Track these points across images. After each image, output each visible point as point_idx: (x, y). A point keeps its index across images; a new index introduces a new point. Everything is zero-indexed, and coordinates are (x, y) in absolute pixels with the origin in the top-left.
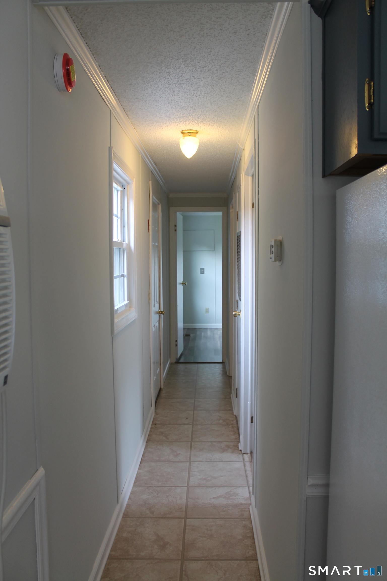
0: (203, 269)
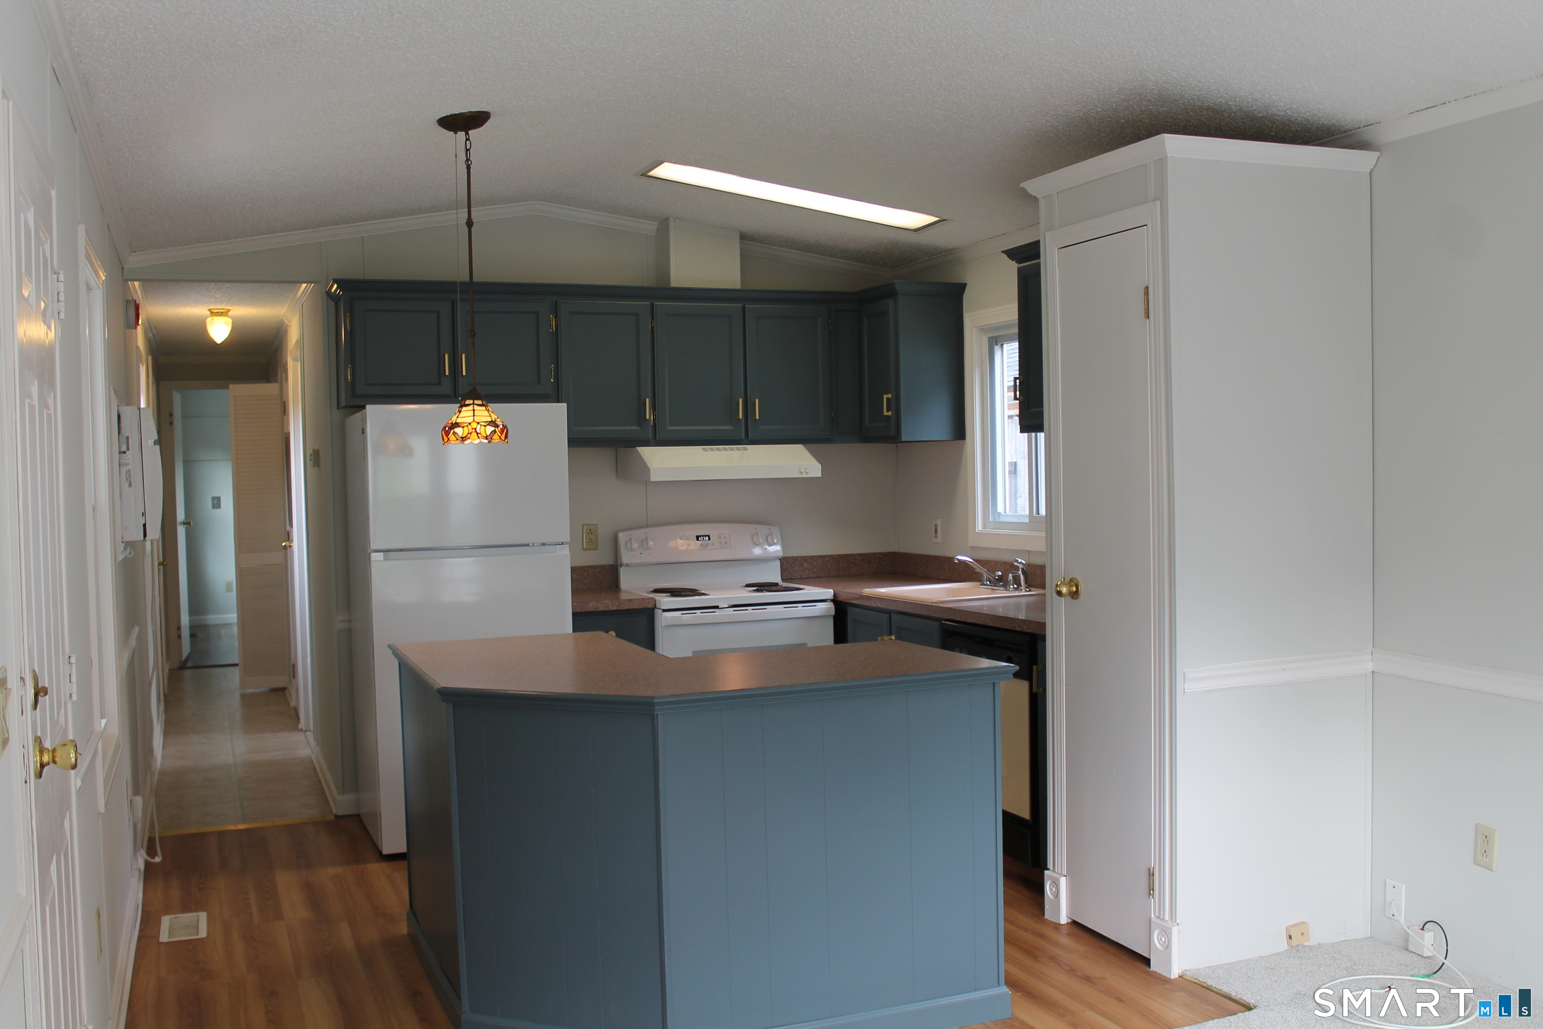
0: (219, 499)
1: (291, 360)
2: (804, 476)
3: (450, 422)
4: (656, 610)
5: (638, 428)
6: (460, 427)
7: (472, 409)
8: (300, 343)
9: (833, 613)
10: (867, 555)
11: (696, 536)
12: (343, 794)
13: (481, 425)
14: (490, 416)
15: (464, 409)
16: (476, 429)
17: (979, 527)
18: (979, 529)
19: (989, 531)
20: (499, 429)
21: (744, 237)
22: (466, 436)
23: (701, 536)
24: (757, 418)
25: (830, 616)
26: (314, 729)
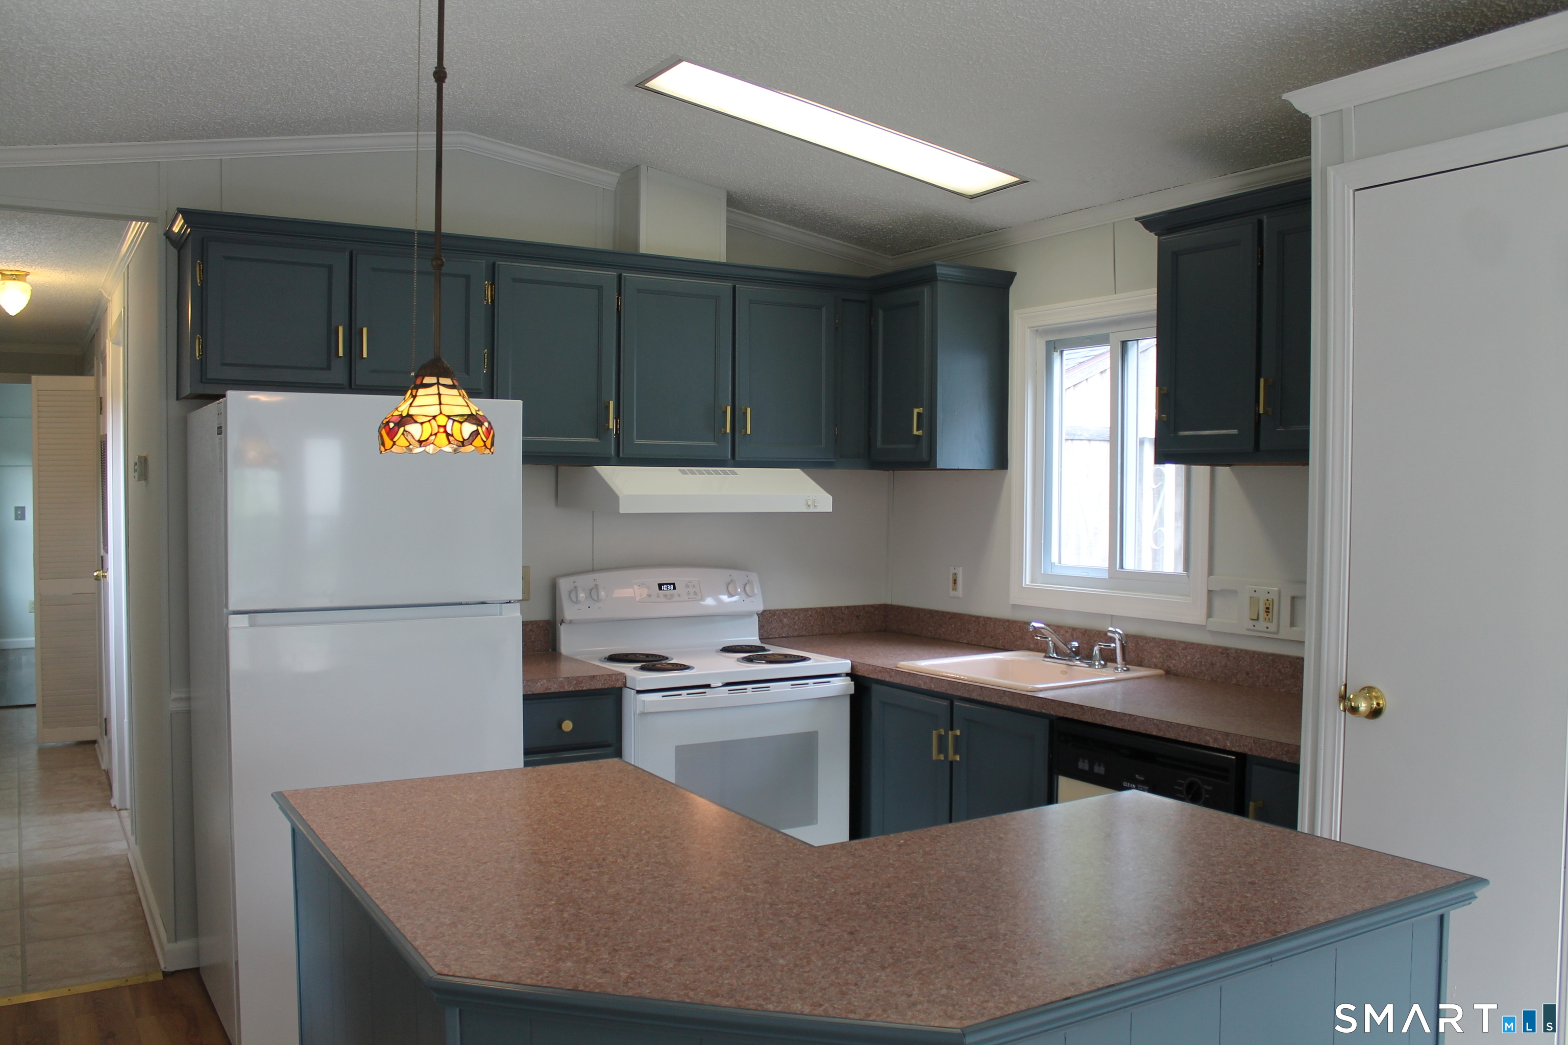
1: (111, 344)
2: (812, 510)
3: (396, 413)
4: (626, 692)
5: (597, 440)
6: (416, 422)
7: (437, 392)
8: (125, 320)
9: (852, 692)
10: (855, 608)
11: (659, 584)
12: (176, 941)
13: (454, 421)
14: (468, 406)
15: (421, 391)
16: (445, 427)
17: (1027, 581)
18: (1027, 583)
19: (1039, 585)
20: (484, 429)
21: (734, 202)
22: (428, 439)
23: (664, 584)
24: (749, 432)
25: (847, 695)
26: (131, 806)
